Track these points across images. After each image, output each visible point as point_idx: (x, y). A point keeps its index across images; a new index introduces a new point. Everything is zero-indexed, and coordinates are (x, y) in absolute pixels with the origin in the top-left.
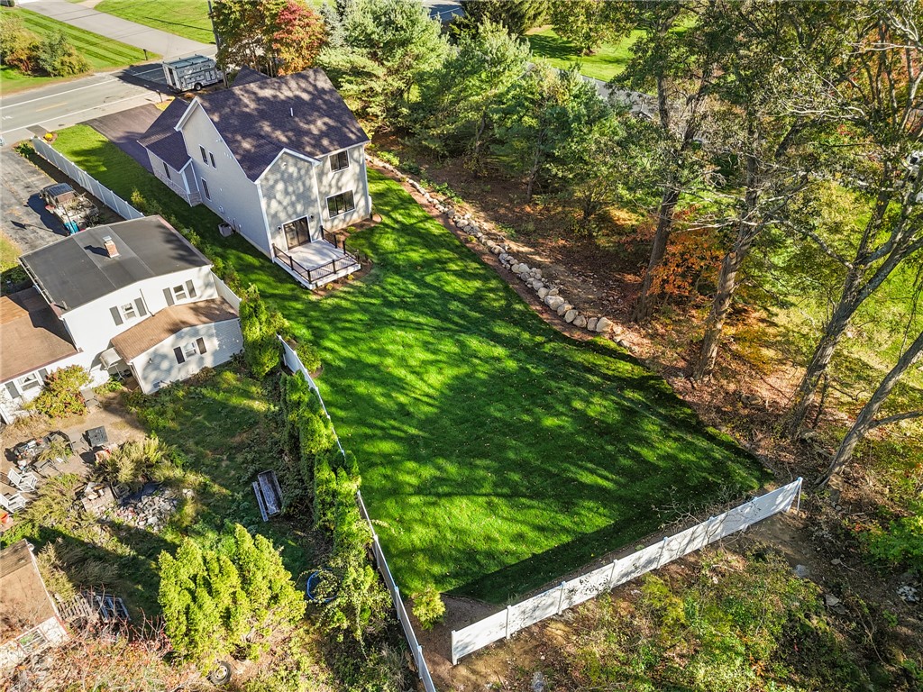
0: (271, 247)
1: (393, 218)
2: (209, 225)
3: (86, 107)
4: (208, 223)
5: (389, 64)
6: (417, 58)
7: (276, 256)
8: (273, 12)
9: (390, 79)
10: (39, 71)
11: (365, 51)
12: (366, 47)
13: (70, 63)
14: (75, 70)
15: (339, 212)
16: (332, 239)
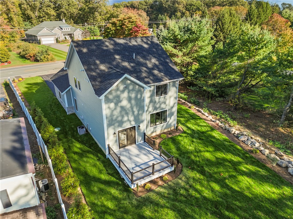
0: (107, 146)
1: (187, 127)
2: (73, 127)
3: (45, 71)
4: (74, 125)
5: (185, 51)
6: (200, 48)
7: (109, 153)
8: (130, 28)
9: (185, 58)
10: (37, 60)
11: (172, 44)
12: (173, 43)
13: (47, 57)
14: (49, 60)
15: (157, 123)
16: (149, 141)
